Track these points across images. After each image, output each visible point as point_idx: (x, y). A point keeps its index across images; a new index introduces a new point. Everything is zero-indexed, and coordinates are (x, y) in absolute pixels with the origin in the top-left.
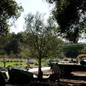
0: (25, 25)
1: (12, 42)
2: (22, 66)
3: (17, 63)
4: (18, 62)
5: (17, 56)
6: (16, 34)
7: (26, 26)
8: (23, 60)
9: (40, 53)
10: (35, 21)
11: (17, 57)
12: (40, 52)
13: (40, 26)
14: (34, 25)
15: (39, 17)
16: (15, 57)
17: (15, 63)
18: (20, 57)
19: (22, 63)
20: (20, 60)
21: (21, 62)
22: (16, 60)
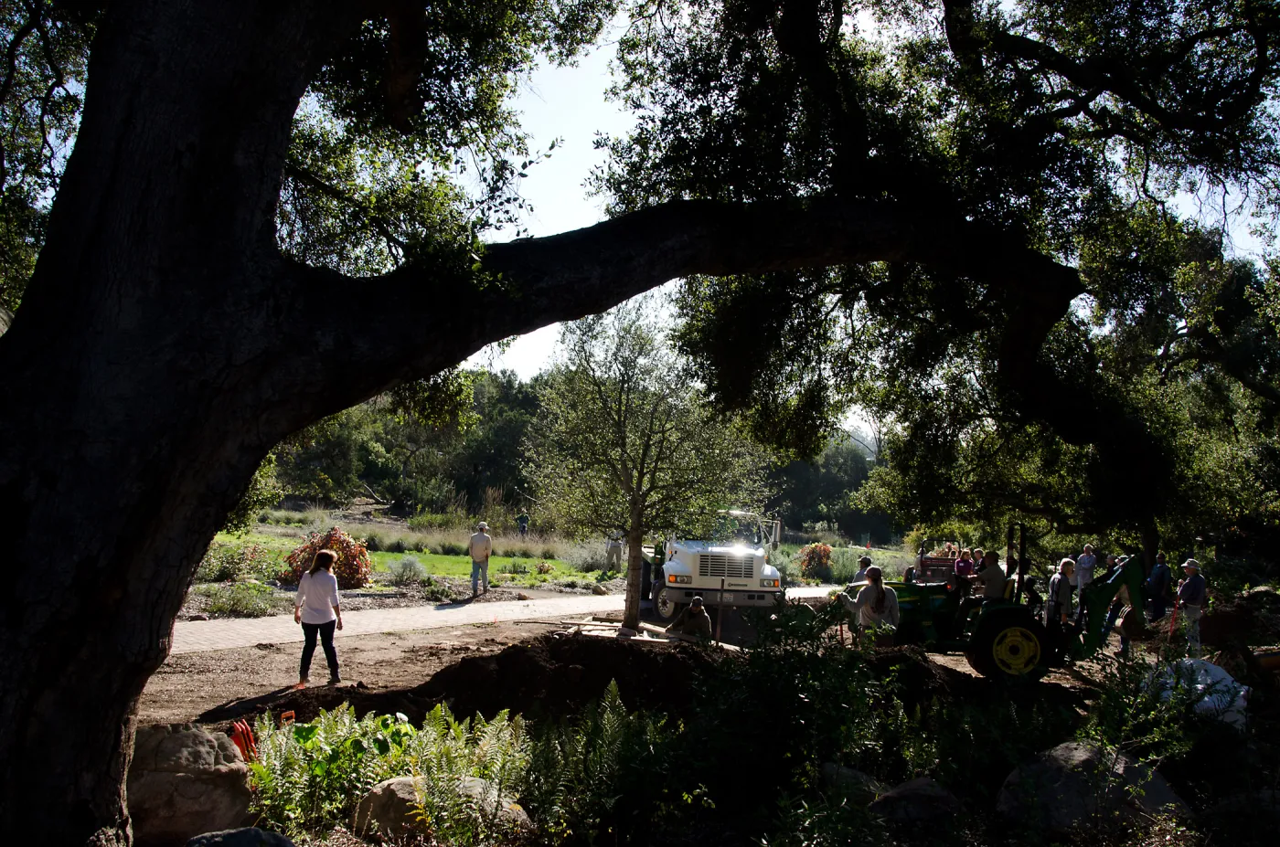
0: (558, 352)
1: (498, 432)
2: (548, 577)
3: (520, 561)
4: (526, 555)
5: (523, 519)
6: (521, 385)
7: (566, 355)
8: (559, 545)
9: (637, 503)
10: (612, 332)
11: (522, 527)
12: (634, 503)
13: (641, 361)
14: (610, 354)
15: (633, 315)
16: (513, 529)
17: (509, 562)
18: (544, 530)
19: (548, 563)
20: (537, 547)
21: (548, 556)
22: (516, 543)
